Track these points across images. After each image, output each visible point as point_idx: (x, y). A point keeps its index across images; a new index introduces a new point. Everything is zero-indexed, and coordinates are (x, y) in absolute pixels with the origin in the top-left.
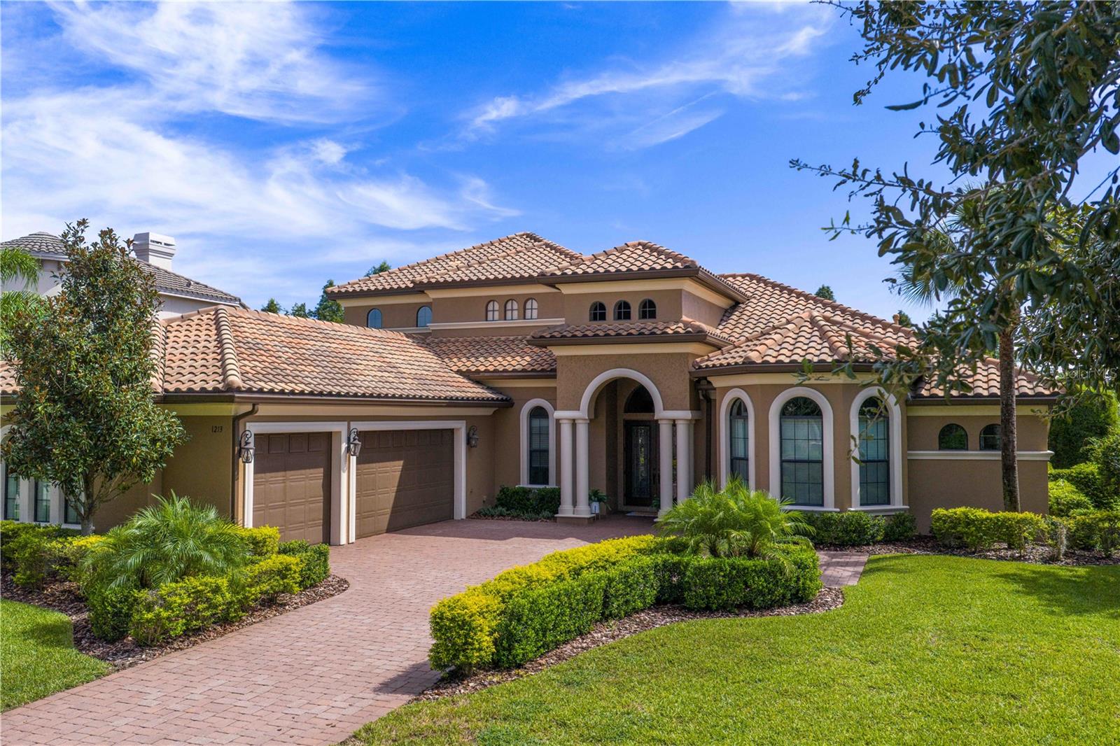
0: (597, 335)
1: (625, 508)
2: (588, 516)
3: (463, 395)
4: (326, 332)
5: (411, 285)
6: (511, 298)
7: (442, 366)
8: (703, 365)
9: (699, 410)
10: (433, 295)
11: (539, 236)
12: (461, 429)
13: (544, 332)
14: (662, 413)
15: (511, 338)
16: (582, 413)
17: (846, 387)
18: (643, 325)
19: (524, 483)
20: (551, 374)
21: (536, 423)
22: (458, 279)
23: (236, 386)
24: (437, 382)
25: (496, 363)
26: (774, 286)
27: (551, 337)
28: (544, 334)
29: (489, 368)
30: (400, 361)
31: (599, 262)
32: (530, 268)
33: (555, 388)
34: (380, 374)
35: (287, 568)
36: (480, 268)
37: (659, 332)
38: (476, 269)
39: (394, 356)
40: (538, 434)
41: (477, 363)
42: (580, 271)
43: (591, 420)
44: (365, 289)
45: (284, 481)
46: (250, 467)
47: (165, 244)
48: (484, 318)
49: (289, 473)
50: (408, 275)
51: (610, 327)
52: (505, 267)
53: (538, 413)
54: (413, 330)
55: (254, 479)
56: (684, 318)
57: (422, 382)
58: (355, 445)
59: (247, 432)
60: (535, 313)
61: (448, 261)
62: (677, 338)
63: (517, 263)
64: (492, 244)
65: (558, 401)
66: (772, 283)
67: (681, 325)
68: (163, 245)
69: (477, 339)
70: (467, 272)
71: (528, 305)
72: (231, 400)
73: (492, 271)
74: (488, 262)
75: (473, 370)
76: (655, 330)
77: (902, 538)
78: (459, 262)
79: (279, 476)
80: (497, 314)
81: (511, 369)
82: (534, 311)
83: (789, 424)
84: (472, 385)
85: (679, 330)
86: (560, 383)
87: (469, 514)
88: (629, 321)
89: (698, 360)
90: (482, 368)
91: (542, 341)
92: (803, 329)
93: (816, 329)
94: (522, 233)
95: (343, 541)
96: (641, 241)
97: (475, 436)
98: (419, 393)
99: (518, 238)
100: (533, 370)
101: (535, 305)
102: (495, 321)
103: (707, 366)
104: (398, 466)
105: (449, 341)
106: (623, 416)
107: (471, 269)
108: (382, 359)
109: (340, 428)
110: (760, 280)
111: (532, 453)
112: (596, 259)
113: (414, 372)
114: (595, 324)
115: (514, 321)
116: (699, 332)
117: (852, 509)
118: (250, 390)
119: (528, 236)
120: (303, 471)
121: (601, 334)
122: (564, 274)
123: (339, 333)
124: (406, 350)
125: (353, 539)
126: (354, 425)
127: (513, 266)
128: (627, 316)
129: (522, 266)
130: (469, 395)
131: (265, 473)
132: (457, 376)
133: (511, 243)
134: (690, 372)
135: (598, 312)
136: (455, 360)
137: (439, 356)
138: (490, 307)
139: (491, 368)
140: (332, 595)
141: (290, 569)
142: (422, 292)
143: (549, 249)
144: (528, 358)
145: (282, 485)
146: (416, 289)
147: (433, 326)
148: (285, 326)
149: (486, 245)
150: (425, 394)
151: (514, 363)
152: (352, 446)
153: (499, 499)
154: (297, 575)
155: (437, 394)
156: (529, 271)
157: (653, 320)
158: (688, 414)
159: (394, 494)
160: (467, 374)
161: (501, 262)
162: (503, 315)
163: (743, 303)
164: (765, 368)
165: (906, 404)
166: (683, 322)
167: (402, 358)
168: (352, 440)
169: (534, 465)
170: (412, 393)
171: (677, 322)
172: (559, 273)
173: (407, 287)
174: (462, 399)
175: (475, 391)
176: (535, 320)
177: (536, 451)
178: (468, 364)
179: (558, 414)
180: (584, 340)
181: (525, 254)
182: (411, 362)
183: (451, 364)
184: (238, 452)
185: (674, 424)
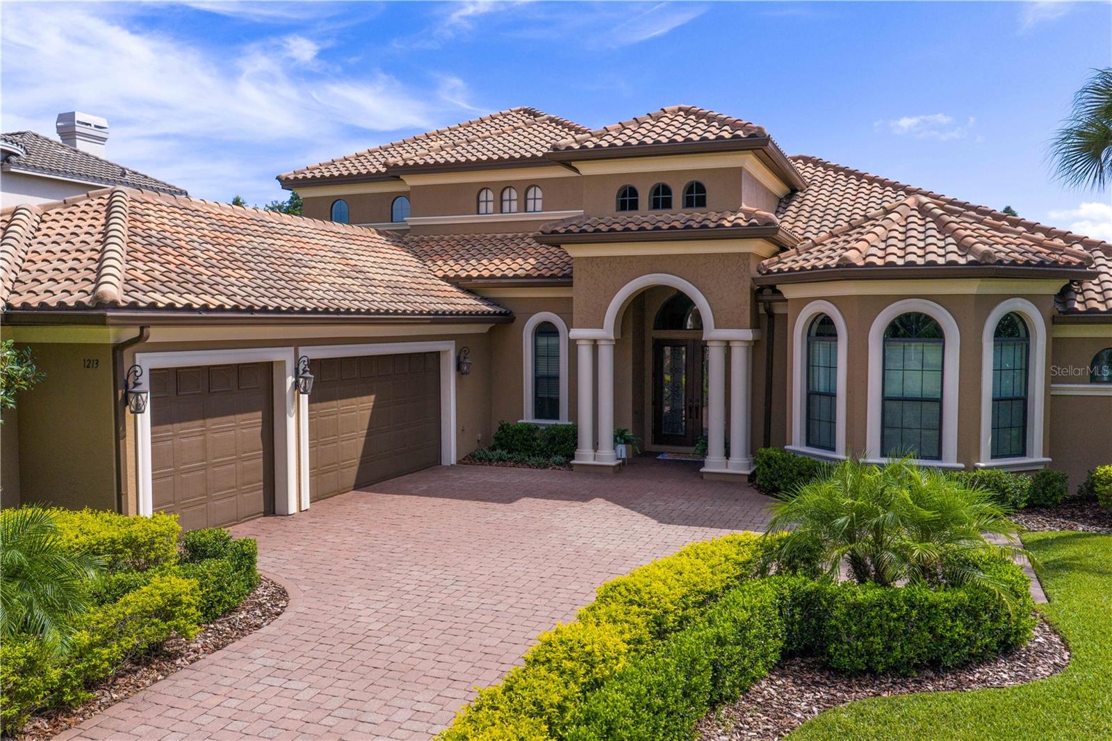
0: (628, 229)
1: (656, 448)
2: (614, 463)
3: (451, 308)
4: (271, 225)
5: (384, 170)
6: (509, 186)
7: (423, 270)
8: (774, 268)
9: (759, 328)
10: (411, 181)
11: (538, 110)
12: (449, 351)
13: (556, 225)
14: (713, 333)
15: (510, 235)
16: (606, 332)
17: (979, 298)
18: (688, 216)
19: (528, 418)
20: (565, 280)
21: (543, 341)
22: (442, 161)
23: (108, 299)
24: (417, 292)
25: (492, 267)
26: (837, 170)
27: (566, 232)
28: (558, 229)
29: (483, 273)
30: (369, 264)
31: (629, 132)
32: (532, 147)
33: (572, 298)
34: (340, 281)
35: (175, 602)
36: (469, 148)
37: (712, 225)
38: (463, 149)
39: (361, 258)
40: (545, 356)
41: (468, 267)
42: (604, 144)
43: (616, 340)
44: (327, 174)
45: (203, 433)
46: (145, 419)
47: (96, 126)
48: (475, 211)
49: (209, 422)
50: (380, 158)
51: (644, 219)
52: (500, 146)
53: (546, 330)
54: (386, 226)
55: (152, 433)
56: (744, 206)
57: (398, 291)
58: (306, 378)
59: (138, 368)
60: (539, 204)
61: (429, 141)
62: (736, 233)
63: (516, 141)
64: (482, 121)
65: (575, 316)
66: (834, 167)
67: (741, 215)
68: (93, 127)
69: (467, 237)
70: (453, 152)
71: (531, 194)
72: (102, 321)
73: (485, 151)
74: (479, 140)
75: (464, 275)
76: (707, 223)
77: (1050, 503)
78: (442, 142)
79: (195, 426)
80: (491, 205)
81: (511, 275)
82: (537, 201)
83: (897, 348)
84: (462, 295)
85: (740, 221)
86: (579, 293)
87: (460, 458)
88: (669, 210)
89: (765, 262)
90: (475, 274)
91: (554, 238)
92: (910, 220)
93: (928, 219)
94: (519, 108)
95: (293, 508)
96: (682, 106)
97: (468, 361)
98: (393, 307)
99: (514, 114)
100: (540, 276)
101: (539, 194)
102: (488, 215)
103: (780, 271)
104: (368, 402)
105: (432, 240)
106: (652, 334)
107: (459, 149)
108: (344, 261)
109: (285, 356)
110: (817, 163)
111: (538, 380)
112: (625, 128)
113: (387, 278)
114: (624, 216)
115: (512, 213)
116: (767, 224)
117: (982, 465)
118: (133, 306)
119: (525, 111)
120: (231, 418)
121: (634, 228)
122: (583, 147)
123: (289, 227)
124: (377, 250)
125: (306, 504)
126: (303, 351)
127: (511, 145)
128: (667, 204)
129: (521, 144)
130: (459, 308)
131: (172, 423)
132: (444, 283)
133: (506, 120)
134: (753, 279)
135: (628, 199)
136: (440, 263)
137: (419, 258)
138: (483, 197)
139: (486, 274)
140: (258, 627)
141: (180, 603)
142: (397, 178)
143: (554, 124)
144: (532, 261)
145: (201, 438)
146: (390, 174)
147: (412, 221)
148: (211, 215)
149: (474, 122)
150: (401, 307)
151: (514, 266)
152: (301, 380)
153: (497, 439)
154: (193, 609)
155: (418, 307)
156: (532, 150)
157: (702, 209)
158: (748, 334)
159: (363, 439)
160: (455, 281)
161: (494, 140)
162: (499, 208)
163: (802, 191)
164: (870, 273)
165: (1054, 321)
166: (744, 212)
167: (372, 259)
168: (301, 372)
169: (540, 395)
170: (384, 306)
171: (734, 212)
172: (576, 146)
173: (378, 172)
174: (451, 313)
175: (467, 303)
176: (540, 213)
177: (543, 377)
178: (457, 268)
179: (576, 333)
180: (611, 236)
181: (524, 131)
182: (384, 266)
183: (435, 268)
184: (124, 399)
185: (727, 346)
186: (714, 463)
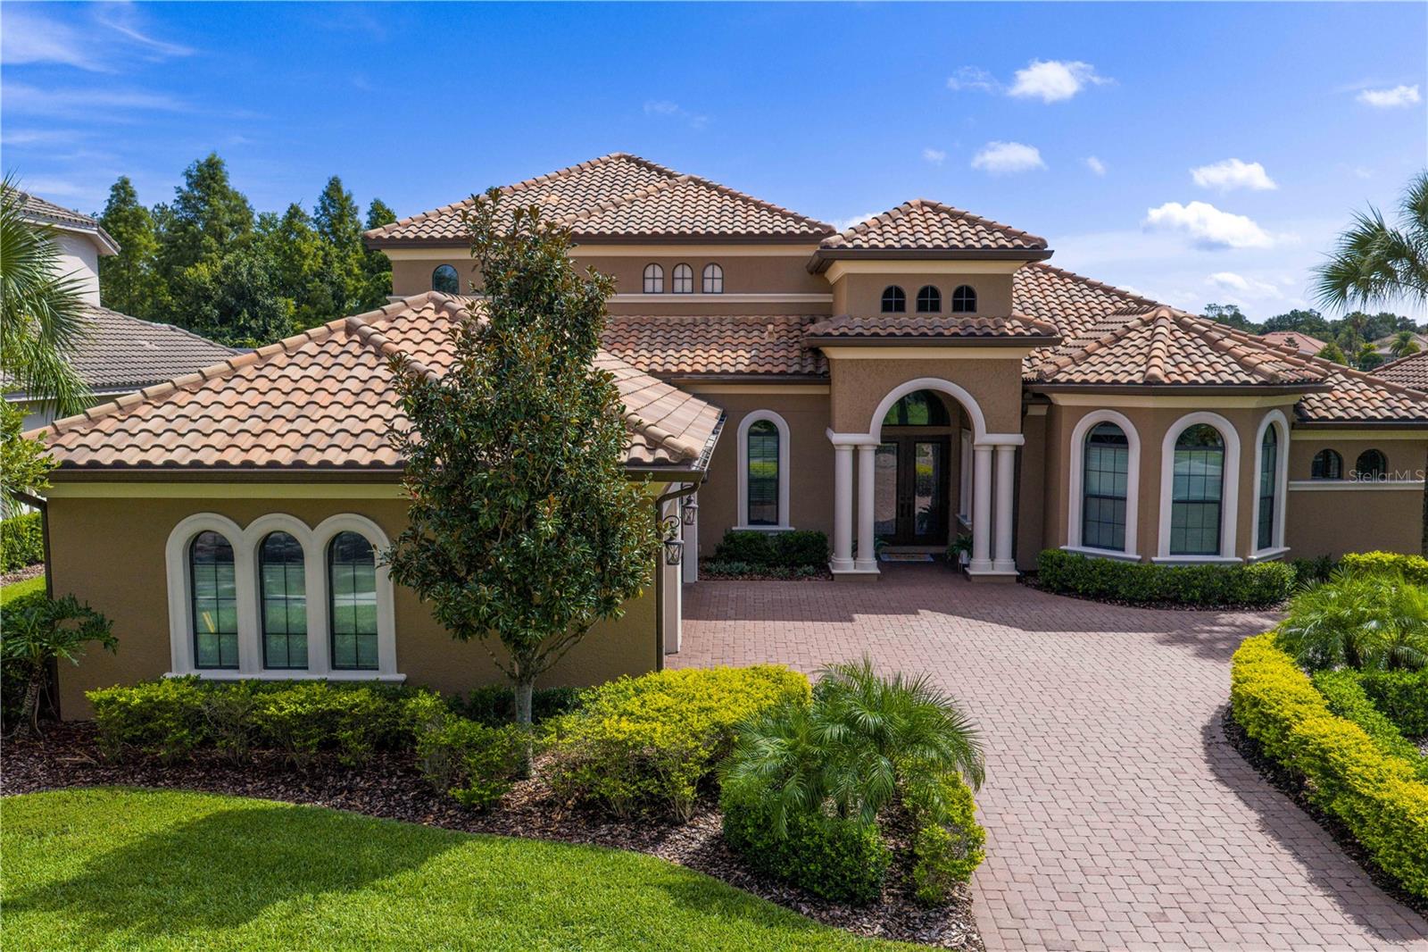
2: (875, 571)
6: (684, 262)
14: (982, 437)
16: (871, 438)
18: (960, 321)
21: (756, 441)
22: (608, 231)
28: (829, 331)
29: (681, 367)
37: (994, 333)
40: (759, 457)
44: (437, 236)
48: (641, 288)
51: (915, 322)
52: (664, 215)
56: (1018, 313)
60: (718, 285)
63: (677, 209)
65: (837, 420)
67: (1017, 323)
70: (610, 220)
71: (708, 273)
73: (649, 220)
76: (988, 330)
80: (659, 284)
82: (716, 281)
83: (1186, 455)
85: (1021, 330)
86: (841, 397)
88: (938, 314)
91: (824, 341)
100: (765, 373)
101: (718, 273)
102: (657, 294)
111: (751, 482)
112: (883, 225)
114: (889, 318)
117: (1254, 557)
122: (857, 247)
127: (676, 215)
128: (936, 307)
135: (894, 300)
138: (648, 274)
144: (744, 354)
151: (728, 360)
156: (711, 224)
157: (971, 314)
162: (669, 286)
164: (1173, 389)
165: (1292, 429)
166: (1017, 319)
169: (754, 499)
171: (1006, 318)
176: (721, 295)
177: (758, 481)
180: (875, 340)
185: (995, 451)
186: (980, 565)
